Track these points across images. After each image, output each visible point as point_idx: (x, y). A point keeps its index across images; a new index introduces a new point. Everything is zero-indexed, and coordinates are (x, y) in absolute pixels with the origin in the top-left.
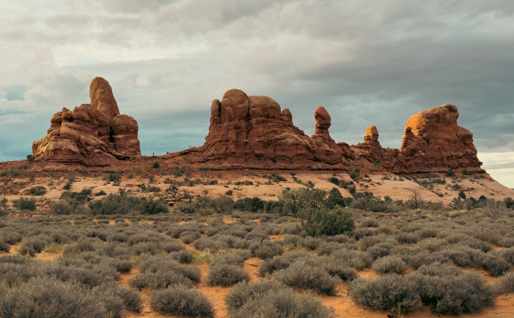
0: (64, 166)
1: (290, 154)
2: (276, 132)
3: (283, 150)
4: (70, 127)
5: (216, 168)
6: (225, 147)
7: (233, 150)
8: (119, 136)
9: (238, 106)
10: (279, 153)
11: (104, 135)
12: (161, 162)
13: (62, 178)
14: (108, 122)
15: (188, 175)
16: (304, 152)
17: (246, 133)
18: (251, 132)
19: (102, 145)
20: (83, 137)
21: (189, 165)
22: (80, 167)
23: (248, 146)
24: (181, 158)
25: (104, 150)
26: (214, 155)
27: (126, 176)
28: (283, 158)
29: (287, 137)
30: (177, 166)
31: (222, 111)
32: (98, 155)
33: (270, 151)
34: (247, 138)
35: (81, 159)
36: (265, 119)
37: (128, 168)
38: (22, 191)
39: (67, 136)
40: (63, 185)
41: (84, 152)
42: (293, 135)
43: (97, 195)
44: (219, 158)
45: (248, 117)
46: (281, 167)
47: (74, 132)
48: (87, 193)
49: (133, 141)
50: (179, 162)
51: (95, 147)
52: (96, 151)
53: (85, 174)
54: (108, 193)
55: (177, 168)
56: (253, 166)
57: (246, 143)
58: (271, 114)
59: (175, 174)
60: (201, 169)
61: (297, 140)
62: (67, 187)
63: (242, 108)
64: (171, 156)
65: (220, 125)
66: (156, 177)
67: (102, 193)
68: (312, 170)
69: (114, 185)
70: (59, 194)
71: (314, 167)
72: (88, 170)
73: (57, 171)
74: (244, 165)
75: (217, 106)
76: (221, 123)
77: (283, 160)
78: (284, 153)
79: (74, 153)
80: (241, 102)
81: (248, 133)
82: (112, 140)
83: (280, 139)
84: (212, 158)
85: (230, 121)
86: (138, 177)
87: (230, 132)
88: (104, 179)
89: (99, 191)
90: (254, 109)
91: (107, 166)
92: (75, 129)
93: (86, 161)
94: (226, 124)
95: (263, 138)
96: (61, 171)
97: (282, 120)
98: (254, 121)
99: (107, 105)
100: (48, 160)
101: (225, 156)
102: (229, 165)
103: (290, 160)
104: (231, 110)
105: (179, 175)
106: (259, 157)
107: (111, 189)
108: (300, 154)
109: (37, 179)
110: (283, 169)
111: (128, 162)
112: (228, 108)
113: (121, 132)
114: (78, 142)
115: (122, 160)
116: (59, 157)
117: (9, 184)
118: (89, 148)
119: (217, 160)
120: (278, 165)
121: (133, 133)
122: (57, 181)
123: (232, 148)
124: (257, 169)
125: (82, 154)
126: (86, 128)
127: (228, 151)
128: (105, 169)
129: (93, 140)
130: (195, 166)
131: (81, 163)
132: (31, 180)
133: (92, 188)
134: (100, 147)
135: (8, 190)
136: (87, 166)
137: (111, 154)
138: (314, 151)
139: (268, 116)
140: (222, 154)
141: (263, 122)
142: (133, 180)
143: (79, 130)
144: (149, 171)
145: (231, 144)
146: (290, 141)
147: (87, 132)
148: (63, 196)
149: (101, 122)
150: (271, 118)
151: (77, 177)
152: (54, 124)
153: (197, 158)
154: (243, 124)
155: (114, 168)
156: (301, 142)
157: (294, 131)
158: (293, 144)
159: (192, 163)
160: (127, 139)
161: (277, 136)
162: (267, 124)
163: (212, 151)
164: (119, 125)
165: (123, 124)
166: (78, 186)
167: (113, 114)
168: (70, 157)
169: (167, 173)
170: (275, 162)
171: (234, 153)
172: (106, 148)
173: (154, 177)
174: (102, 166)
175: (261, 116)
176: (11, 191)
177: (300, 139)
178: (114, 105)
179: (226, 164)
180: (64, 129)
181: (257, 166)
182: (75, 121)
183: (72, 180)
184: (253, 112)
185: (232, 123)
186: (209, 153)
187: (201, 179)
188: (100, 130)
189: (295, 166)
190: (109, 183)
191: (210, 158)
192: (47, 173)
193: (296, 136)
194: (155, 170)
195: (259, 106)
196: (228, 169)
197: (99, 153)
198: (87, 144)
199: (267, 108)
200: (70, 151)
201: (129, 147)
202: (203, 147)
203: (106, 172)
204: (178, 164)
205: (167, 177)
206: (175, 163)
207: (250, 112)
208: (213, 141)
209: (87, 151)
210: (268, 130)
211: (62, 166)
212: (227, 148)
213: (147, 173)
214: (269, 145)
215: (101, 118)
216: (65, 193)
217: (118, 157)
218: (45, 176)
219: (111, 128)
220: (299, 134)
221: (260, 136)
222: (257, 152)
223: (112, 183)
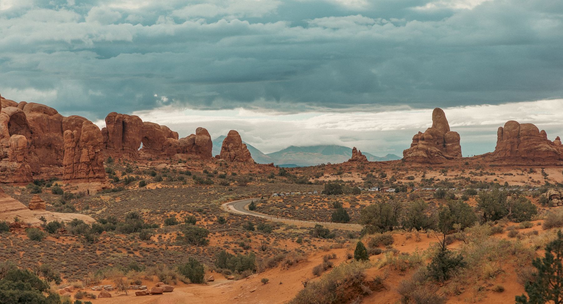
0: (421, 165)
1: (543, 157)
2: (535, 144)
3: (539, 154)
4: (423, 144)
5: (499, 165)
6: (505, 153)
7: (509, 155)
8: (449, 144)
9: (513, 131)
10: (536, 156)
11: (440, 144)
12: (470, 161)
13: (420, 172)
14: (442, 136)
15: (483, 169)
16: (552, 155)
17: (517, 145)
18: (520, 145)
19: (439, 152)
20: (429, 149)
21: (484, 163)
22: (428, 165)
23: (518, 153)
24: (481, 159)
25: (440, 155)
26: (498, 158)
27: (451, 169)
28: (539, 159)
29: (542, 147)
30: (478, 164)
31: (503, 133)
32: (437, 158)
33: (531, 155)
34: (518, 148)
35: (428, 160)
36: (529, 137)
37: (453, 165)
38: (404, 177)
39: (422, 149)
40: (422, 175)
41: (430, 157)
42: (546, 146)
43: (436, 180)
44: (501, 160)
45: (518, 136)
46: (538, 164)
47: (425, 147)
48: (432, 179)
49: (457, 147)
50: (480, 161)
51: (435, 153)
52: (436, 155)
53: (431, 169)
54: (441, 180)
55: (478, 165)
56: (520, 164)
57: (517, 151)
58: (533, 134)
59: (476, 168)
60: (490, 166)
61: (548, 148)
62: (423, 176)
63: (515, 132)
64: (476, 157)
65: (502, 141)
66: (466, 170)
67: (438, 180)
68: (557, 165)
69: (444, 176)
70: (420, 179)
71: (558, 164)
72: (432, 166)
73: (418, 167)
74: (515, 163)
75: (500, 131)
76: (502, 140)
77: (539, 160)
78: (539, 156)
79: (425, 157)
80: (514, 128)
81: (518, 145)
82: (444, 146)
83: (537, 148)
84: (497, 159)
85: (508, 139)
86: (457, 170)
87: (508, 145)
88: (440, 172)
89: (437, 179)
90: (521, 132)
91: (441, 163)
92: (425, 144)
93: (431, 161)
94: (505, 141)
95: (527, 148)
96: (420, 168)
97: (539, 137)
98: (522, 138)
99: (442, 125)
100: (412, 161)
101: (504, 159)
102: (506, 164)
103: (544, 160)
104: (508, 133)
105: (478, 169)
106: (524, 158)
107: (442, 178)
108: (550, 157)
109: (409, 172)
110: (538, 165)
111: (453, 161)
112: (507, 132)
113: (449, 142)
114: (427, 152)
115: (450, 159)
116: (418, 160)
117: (397, 174)
118: (432, 154)
119: (500, 161)
120: (535, 163)
121: (456, 142)
122: (418, 173)
123: (508, 154)
124: (522, 165)
125: (429, 158)
126: (431, 143)
127: (506, 156)
128: (440, 165)
129: (435, 149)
130: (488, 164)
131: (428, 163)
132: (407, 172)
133: (434, 177)
134: (438, 153)
135: (398, 177)
136: (431, 164)
137: (443, 156)
138: (560, 154)
139: (531, 135)
140: (503, 157)
141: (527, 139)
142: (454, 172)
143: (427, 145)
144: (462, 167)
145: (508, 152)
146: (544, 149)
147: (431, 145)
148: (422, 180)
149: (439, 136)
150: (533, 136)
151: (427, 171)
152: (414, 141)
153: (490, 159)
154: (516, 140)
155: (445, 165)
156: (551, 149)
157: (547, 143)
158: (545, 151)
159: (486, 162)
160: (453, 146)
161: (536, 147)
162: (530, 140)
163: (497, 156)
164: (449, 138)
165: (451, 137)
166: (429, 176)
167: (446, 130)
168: (423, 160)
169: (472, 168)
170: (534, 161)
171: (509, 157)
172: (441, 153)
173: (465, 170)
174: (439, 164)
175: (527, 135)
176: (399, 178)
177: (550, 148)
178: (446, 124)
179: (505, 163)
180: (421, 145)
181: (523, 164)
182: (425, 140)
183: (425, 173)
184: (521, 134)
185: (508, 140)
186: (496, 157)
187: (489, 172)
188: (438, 141)
189: (546, 163)
190: (442, 174)
191: (496, 160)
192: (413, 169)
193: (547, 146)
194: (466, 166)
195: (525, 130)
196: (505, 166)
197: (437, 156)
198: (431, 152)
199: (530, 131)
200: (423, 157)
201: (454, 150)
202: (494, 152)
203: (441, 167)
204: (479, 162)
205: (471, 170)
206: (477, 162)
207: (520, 133)
208: (498, 150)
209: (431, 155)
210: (530, 143)
211: (419, 165)
212: (506, 154)
213: (462, 168)
214: (531, 151)
215: (438, 134)
216: (423, 179)
217: (447, 158)
218: (413, 170)
219: (444, 140)
220: (550, 145)
221: (525, 147)
222: (523, 156)
223: (443, 174)
